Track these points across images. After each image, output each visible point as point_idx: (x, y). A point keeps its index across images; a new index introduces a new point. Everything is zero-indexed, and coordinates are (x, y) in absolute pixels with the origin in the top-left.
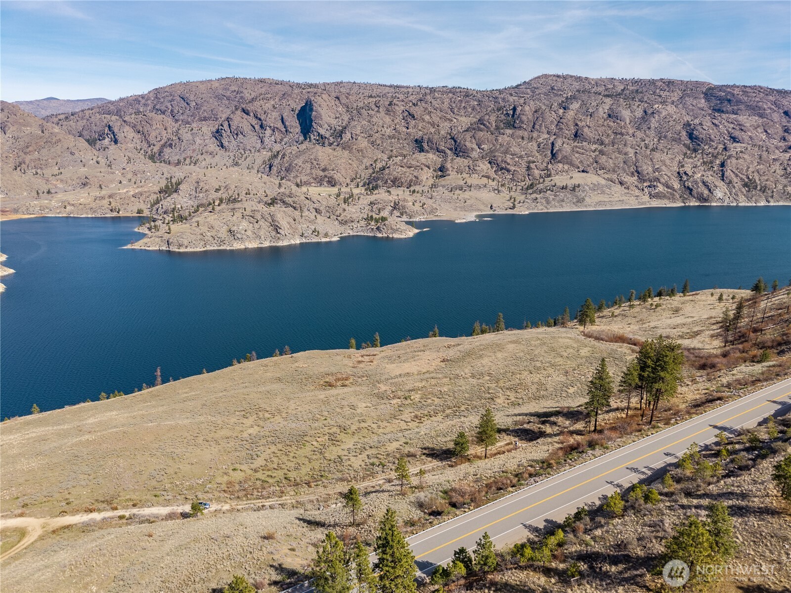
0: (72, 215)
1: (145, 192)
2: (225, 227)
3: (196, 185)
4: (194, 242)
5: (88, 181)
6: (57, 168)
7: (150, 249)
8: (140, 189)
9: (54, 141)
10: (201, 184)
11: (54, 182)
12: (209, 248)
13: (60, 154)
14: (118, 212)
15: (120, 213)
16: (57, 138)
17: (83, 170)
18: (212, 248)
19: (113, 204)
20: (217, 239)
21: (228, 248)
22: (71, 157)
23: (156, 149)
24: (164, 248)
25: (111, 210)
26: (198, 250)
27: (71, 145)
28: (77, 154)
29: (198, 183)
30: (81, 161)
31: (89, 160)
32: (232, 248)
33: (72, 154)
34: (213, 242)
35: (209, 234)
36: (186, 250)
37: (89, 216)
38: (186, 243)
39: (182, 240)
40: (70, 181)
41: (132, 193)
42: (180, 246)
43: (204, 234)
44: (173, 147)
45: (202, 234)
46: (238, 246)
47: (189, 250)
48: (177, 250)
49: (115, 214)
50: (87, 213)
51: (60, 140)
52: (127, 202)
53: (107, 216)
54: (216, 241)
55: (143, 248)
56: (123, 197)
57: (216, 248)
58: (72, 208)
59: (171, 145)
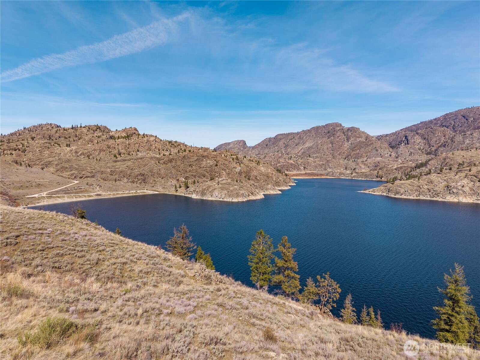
0: (353, 178)
1: (404, 167)
2: (445, 183)
3: (443, 161)
4: (410, 192)
5: (379, 164)
6: (366, 158)
7: (375, 193)
8: (402, 165)
9: (369, 144)
10: (447, 160)
11: (361, 165)
12: (422, 197)
13: (370, 150)
14: (381, 178)
15: (383, 179)
16: (372, 142)
17: (379, 159)
18: (425, 198)
19: (380, 173)
20: (432, 191)
21: (441, 200)
22: (375, 152)
23: (433, 149)
24: (385, 194)
25: (377, 177)
26: (411, 197)
27: (378, 146)
28: (379, 151)
29: (445, 159)
30: (381, 155)
31: (385, 154)
32: (444, 200)
33: (377, 150)
34: (427, 193)
35: (426, 187)
36: (400, 197)
37: (363, 179)
38: (402, 191)
39: (400, 188)
40: (369, 164)
41: (395, 167)
42: (397, 193)
43: (421, 187)
44: (446, 147)
45: (419, 186)
46: (450, 199)
47: (403, 197)
48: (393, 196)
49: (379, 179)
50: (362, 178)
51: (373, 143)
52: (389, 172)
53: (373, 180)
54: (430, 193)
55: (370, 193)
56: (389, 169)
57: (429, 198)
58: (356, 174)
59: (444, 146)
